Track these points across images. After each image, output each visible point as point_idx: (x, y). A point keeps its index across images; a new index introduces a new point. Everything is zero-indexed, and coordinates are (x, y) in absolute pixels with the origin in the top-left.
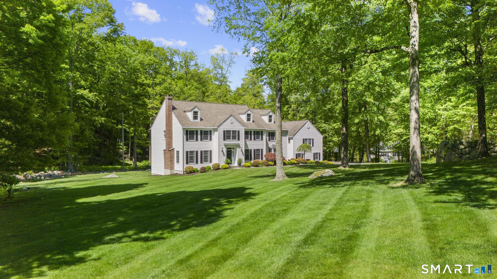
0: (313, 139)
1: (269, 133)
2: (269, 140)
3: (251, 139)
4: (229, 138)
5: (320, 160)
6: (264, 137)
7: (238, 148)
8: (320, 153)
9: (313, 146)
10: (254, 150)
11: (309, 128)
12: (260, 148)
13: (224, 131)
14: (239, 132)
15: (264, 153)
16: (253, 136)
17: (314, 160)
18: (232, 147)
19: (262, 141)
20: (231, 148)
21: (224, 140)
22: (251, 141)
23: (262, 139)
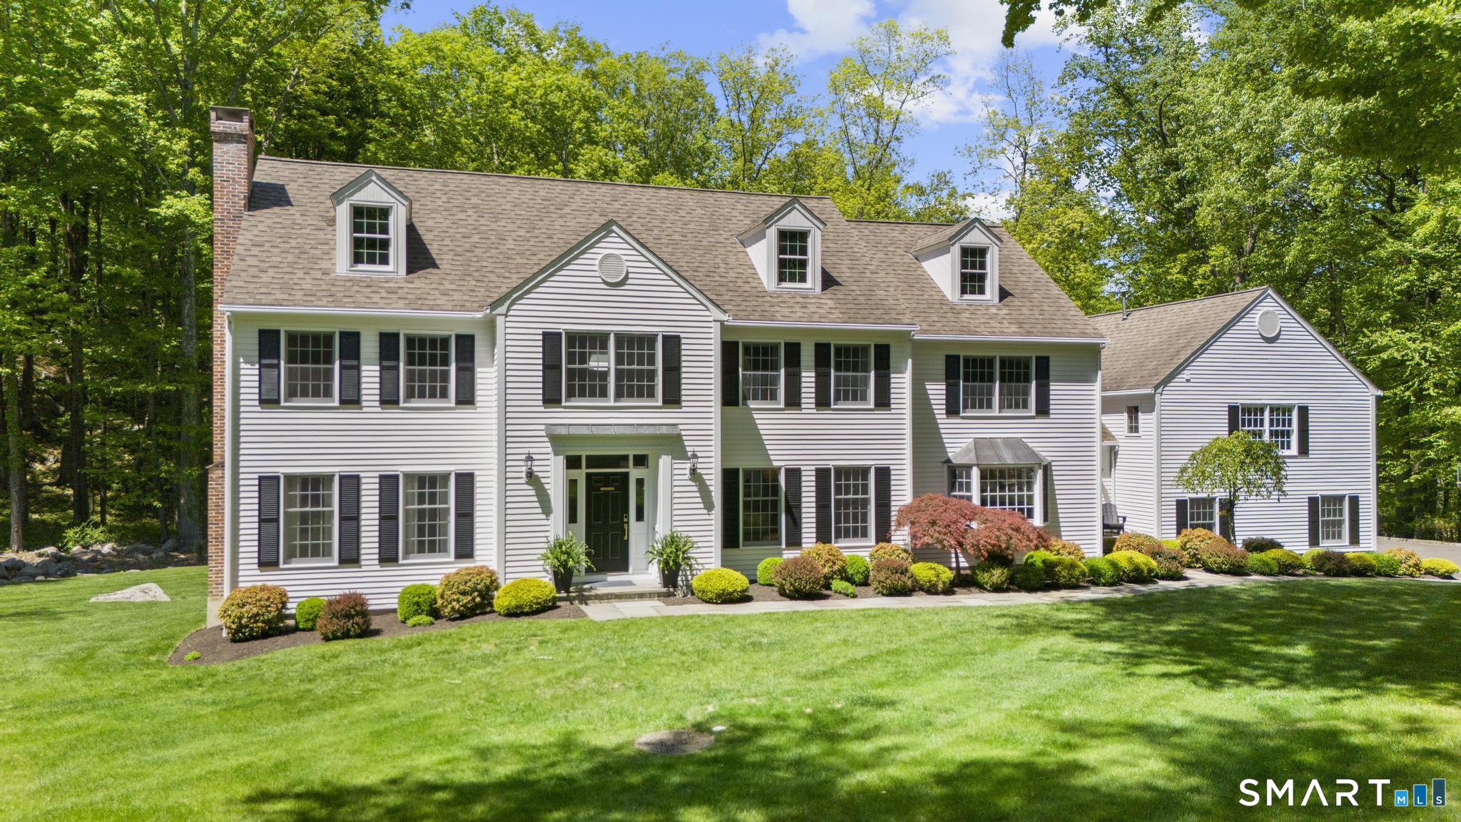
0: (1304, 411)
1: (952, 362)
2: (952, 411)
3: (793, 401)
4: (589, 385)
5: (1355, 539)
6: (902, 383)
7: (665, 462)
8: (1354, 501)
9: (1304, 450)
10: (822, 475)
11: (1270, 340)
12: (871, 461)
13: (550, 340)
14: (672, 344)
15: (903, 494)
16: (808, 378)
17: (1314, 541)
18: (631, 453)
19: (882, 414)
20: (621, 460)
21: (551, 399)
22: (792, 414)
23: (883, 401)
